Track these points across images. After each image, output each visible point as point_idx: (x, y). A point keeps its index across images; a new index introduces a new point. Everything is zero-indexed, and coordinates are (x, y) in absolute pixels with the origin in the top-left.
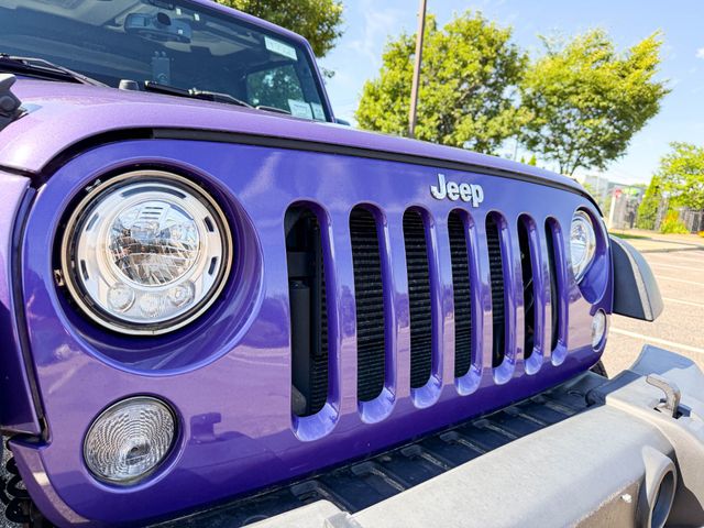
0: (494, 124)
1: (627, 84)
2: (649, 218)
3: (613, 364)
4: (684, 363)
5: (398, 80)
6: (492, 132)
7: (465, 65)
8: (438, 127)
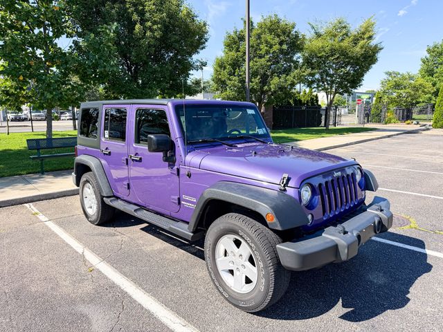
0: (290, 78)
1: (357, 49)
2: (377, 115)
3: (367, 202)
4: (384, 200)
5: (234, 57)
6: (289, 83)
7: (271, 47)
8: (260, 82)
